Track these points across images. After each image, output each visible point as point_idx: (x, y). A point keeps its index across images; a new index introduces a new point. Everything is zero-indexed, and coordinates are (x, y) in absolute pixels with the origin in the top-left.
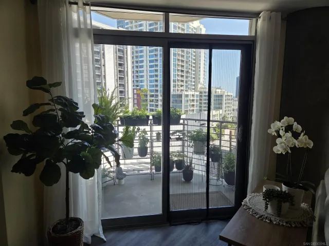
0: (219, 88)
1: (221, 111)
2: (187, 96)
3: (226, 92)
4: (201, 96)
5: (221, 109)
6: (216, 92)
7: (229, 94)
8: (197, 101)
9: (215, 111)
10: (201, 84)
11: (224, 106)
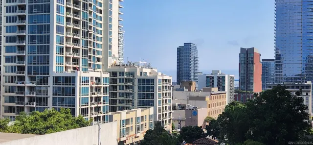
0: (148, 66)
1: (152, 109)
2: (85, 81)
3: (160, 74)
4: (113, 81)
5: (153, 106)
6: (141, 73)
7: (165, 77)
8: (105, 89)
9: (140, 109)
10: (114, 57)
11: (157, 99)
